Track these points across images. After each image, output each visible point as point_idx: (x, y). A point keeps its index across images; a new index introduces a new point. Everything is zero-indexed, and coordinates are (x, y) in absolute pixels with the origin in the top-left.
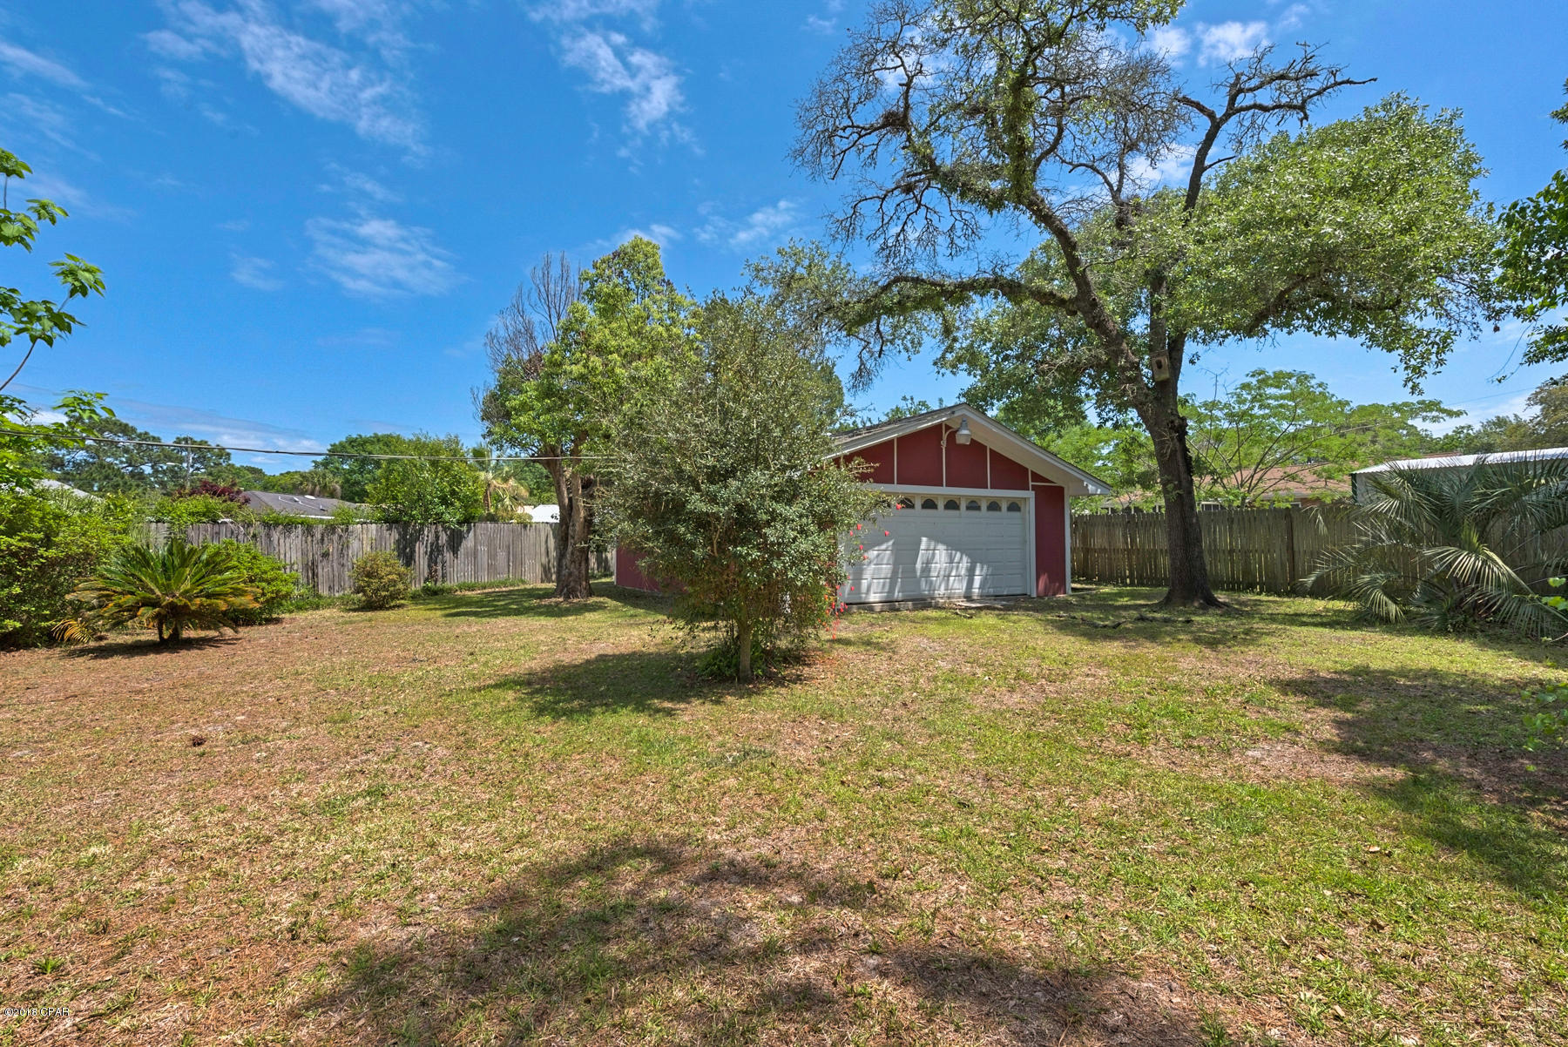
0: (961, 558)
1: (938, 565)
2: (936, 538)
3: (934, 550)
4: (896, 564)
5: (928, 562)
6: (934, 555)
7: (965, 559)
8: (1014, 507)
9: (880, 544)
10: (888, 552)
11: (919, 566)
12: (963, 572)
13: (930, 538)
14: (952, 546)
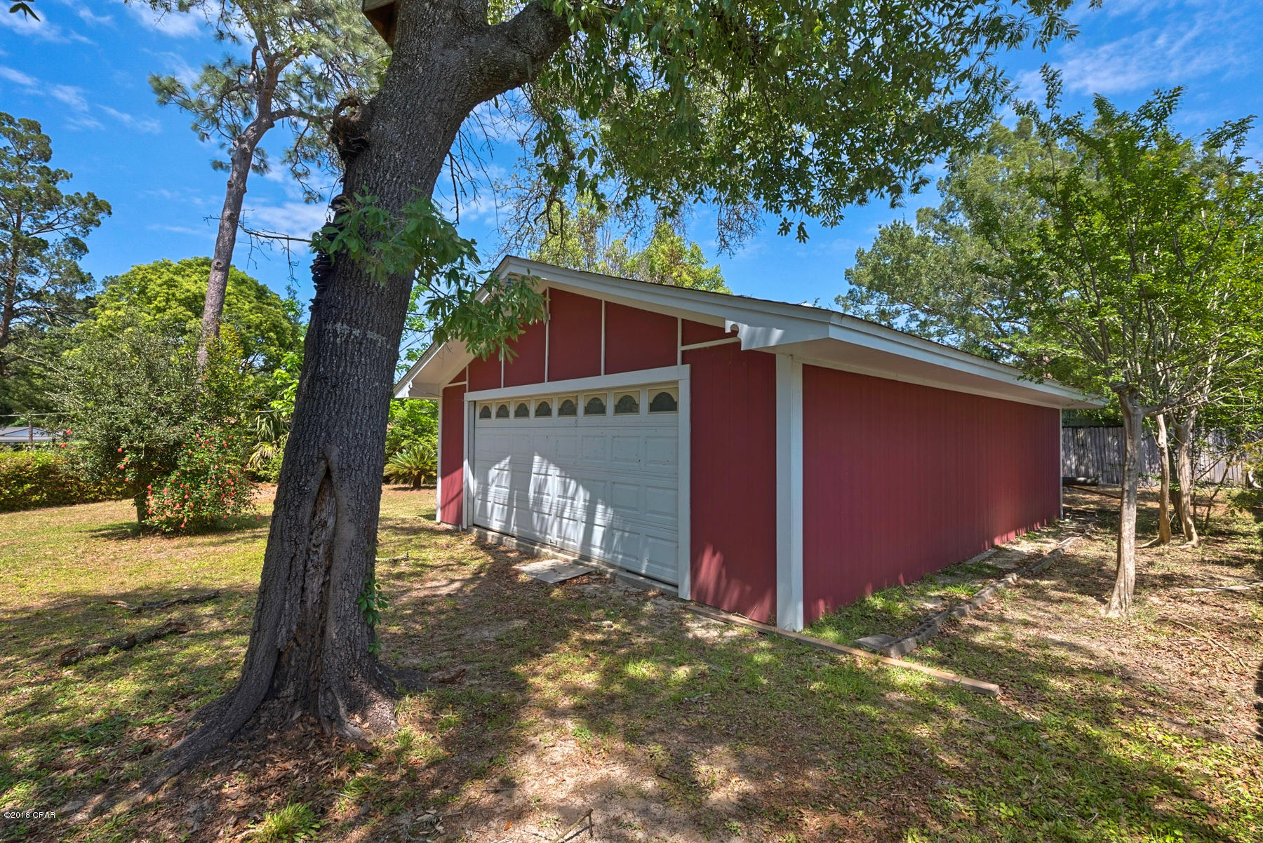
0: (577, 490)
1: (550, 498)
2: (550, 458)
3: (546, 475)
4: (512, 489)
5: (540, 491)
6: (546, 480)
7: (581, 492)
8: (664, 403)
9: (499, 462)
10: (506, 472)
11: (531, 494)
12: (580, 514)
13: (543, 456)
14: (568, 471)
